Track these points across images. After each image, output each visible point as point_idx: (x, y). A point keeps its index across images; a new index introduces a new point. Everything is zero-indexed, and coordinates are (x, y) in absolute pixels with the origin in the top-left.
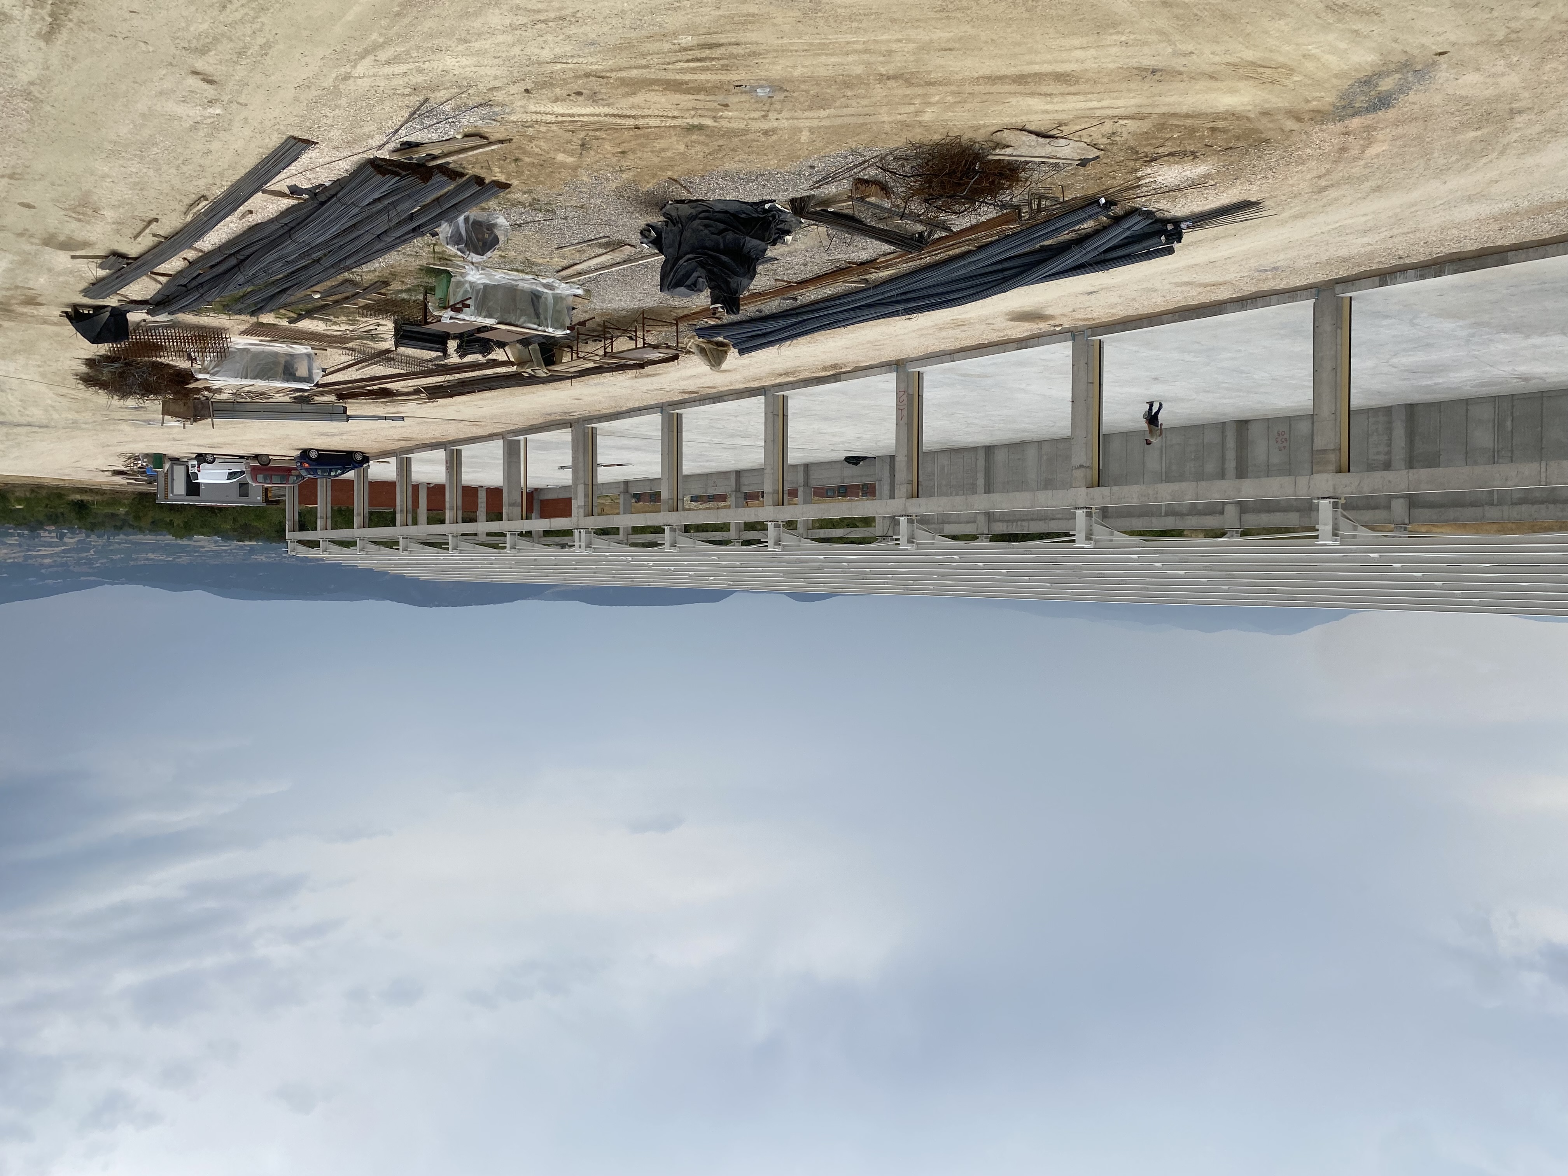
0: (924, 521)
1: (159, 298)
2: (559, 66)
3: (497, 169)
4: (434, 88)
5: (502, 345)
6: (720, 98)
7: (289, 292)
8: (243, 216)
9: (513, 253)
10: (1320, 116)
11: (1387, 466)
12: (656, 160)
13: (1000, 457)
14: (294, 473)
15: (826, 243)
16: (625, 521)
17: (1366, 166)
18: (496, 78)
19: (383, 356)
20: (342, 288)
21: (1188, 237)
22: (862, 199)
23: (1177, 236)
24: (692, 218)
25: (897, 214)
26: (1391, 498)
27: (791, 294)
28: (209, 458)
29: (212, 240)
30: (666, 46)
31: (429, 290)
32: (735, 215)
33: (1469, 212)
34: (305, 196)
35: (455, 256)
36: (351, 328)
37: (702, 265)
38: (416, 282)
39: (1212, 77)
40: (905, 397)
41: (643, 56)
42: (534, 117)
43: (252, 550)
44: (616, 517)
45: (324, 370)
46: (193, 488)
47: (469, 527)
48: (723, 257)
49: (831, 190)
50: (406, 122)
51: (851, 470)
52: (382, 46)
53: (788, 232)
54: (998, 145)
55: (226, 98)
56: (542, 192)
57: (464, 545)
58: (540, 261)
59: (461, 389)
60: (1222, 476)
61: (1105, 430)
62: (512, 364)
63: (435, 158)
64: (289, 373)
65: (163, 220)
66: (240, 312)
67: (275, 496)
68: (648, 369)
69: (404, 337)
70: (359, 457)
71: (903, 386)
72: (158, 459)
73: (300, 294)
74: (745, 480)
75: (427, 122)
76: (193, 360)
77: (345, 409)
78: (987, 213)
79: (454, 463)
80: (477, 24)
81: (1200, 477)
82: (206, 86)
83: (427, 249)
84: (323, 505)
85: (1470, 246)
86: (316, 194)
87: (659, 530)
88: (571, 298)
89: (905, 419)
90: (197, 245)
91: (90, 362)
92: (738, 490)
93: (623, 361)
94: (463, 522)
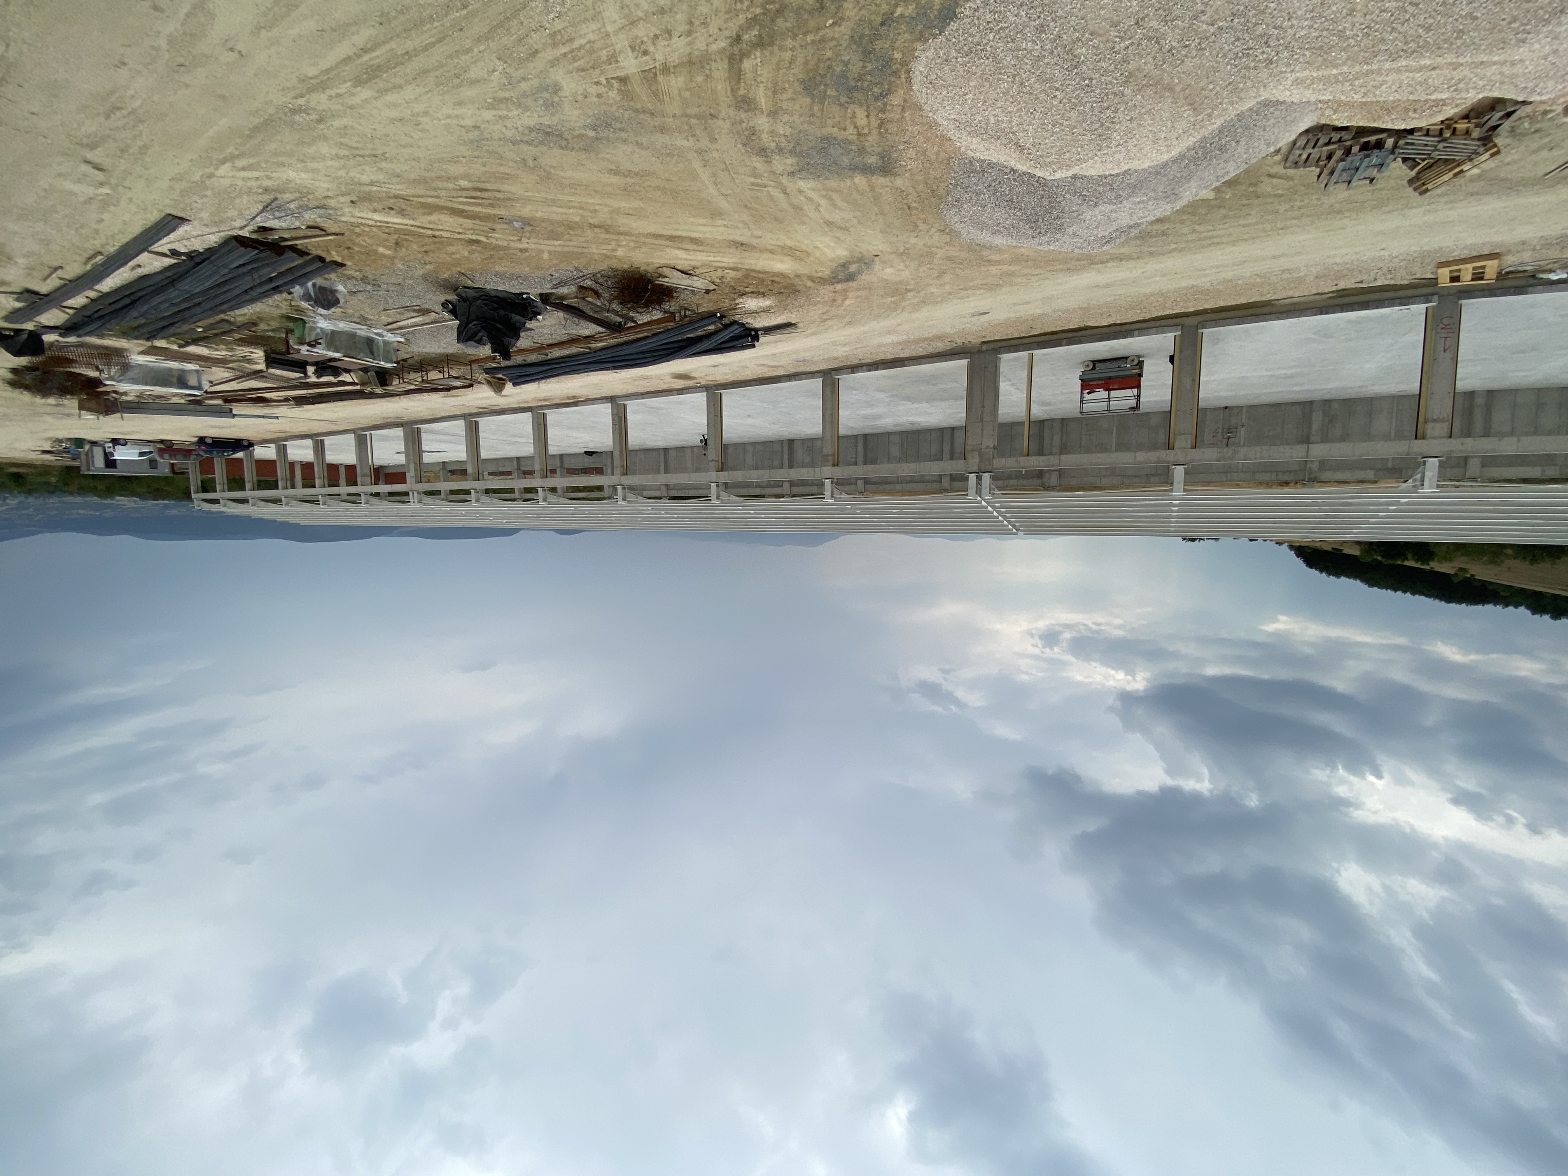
0: (631, 488)
1: (69, 325)
2: (375, 188)
3: (334, 253)
4: (282, 191)
5: (348, 371)
6: (490, 225)
7: (176, 325)
8: (133, 268)
9: (351, 311)
10: (823, 281)
11: (856, 464)
12: (449, 259)
13: (672, 454)
14: (194, 453)
15: (563, 322)
16: (445, 486)
17: (844, 310)
18: (328, 190)
19: (257, 374)
20: (220, 325)
21: (762, 339)
22: (584, 298)
23: (756, 338)
24: (476, 299)
25: (605, 309)
26: (857, 479)
27: (544, 352)
28: (122, 442)
29: (109, 284)
30: (451, 186)
31: (289, 331)
32: (504, 300)
33: (890, 339)
34: (184, 258)
35: (307, 309)
36: (230, 354)
37: (484, 328)
38: (278, 325)
39: (771, 252)
40: (617, 418)
41: (435, 189)
42: (360, 220)
43: (166, 507)
44: (438, 484)
45: (211, 382)
46: (110, 463)
47: (334, 490)
48: (498, 325)
49: (564, 290)
50: (261, 212)
51: (588, 459)
52: (238, 157)
53: (539, 314)
54: (661, 276)
55: (113, 181)
56: (369, 272)
57: (330, 501)
58: (372, 318)
59: (320, 400)
60: (782, 467)
61: (724, 442)
62: (357, 384)
63: (286, 240)
64: (181, 381)
65: (68, 268)
66: (137, 338)
67: (180, 469)
68: (453, 392)
69: (272, 362)
70: (246, 443)
71: (615, 412)
72: (79, 442)
73: (186, 327)
74: (522, 463)
75: (277, 214)
76: (101, 371)
77: (231, 410)
78: (657, 315)
79: (319, 448)
80: (311, 150)
81: (772, 467)
82: (96, 172)
83: (285, 303)
84: (219, 473)
85: (890, 357)
86: (192, 257)
87: (468, 492)
88: (396, 344)
89: (617, 431)
90: (97, 287)
91: (14, 371)
92: (519, 468)
93: (435, 386)
94: (329, 486)
